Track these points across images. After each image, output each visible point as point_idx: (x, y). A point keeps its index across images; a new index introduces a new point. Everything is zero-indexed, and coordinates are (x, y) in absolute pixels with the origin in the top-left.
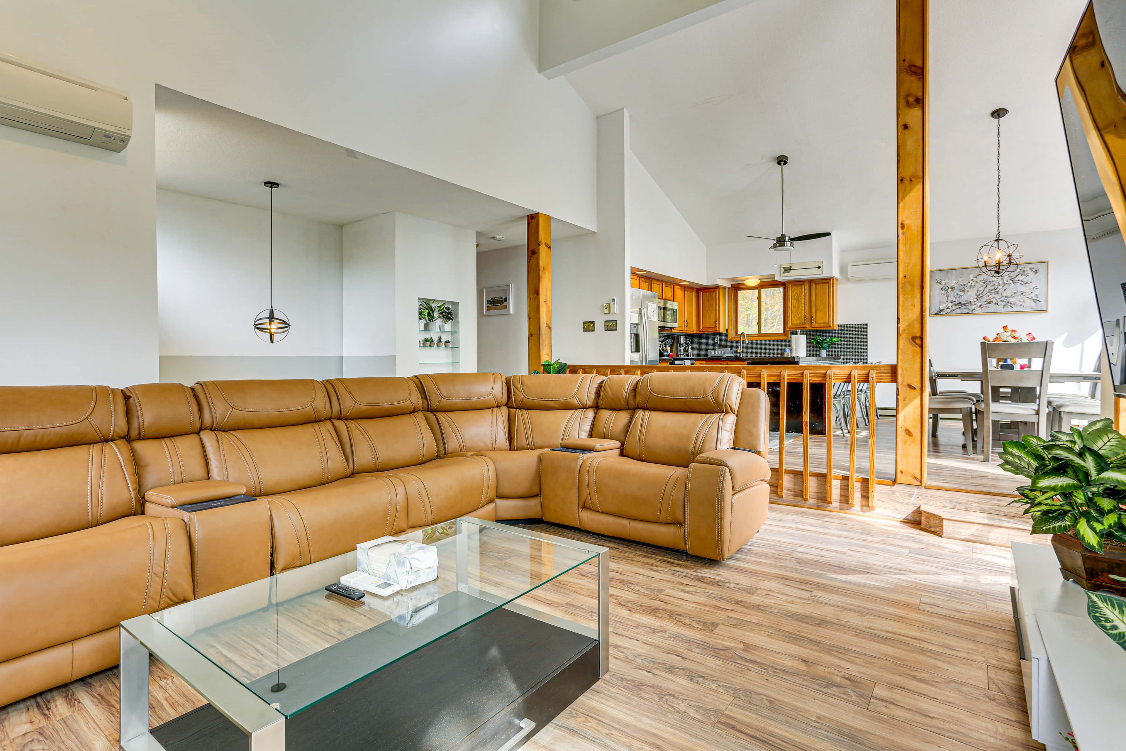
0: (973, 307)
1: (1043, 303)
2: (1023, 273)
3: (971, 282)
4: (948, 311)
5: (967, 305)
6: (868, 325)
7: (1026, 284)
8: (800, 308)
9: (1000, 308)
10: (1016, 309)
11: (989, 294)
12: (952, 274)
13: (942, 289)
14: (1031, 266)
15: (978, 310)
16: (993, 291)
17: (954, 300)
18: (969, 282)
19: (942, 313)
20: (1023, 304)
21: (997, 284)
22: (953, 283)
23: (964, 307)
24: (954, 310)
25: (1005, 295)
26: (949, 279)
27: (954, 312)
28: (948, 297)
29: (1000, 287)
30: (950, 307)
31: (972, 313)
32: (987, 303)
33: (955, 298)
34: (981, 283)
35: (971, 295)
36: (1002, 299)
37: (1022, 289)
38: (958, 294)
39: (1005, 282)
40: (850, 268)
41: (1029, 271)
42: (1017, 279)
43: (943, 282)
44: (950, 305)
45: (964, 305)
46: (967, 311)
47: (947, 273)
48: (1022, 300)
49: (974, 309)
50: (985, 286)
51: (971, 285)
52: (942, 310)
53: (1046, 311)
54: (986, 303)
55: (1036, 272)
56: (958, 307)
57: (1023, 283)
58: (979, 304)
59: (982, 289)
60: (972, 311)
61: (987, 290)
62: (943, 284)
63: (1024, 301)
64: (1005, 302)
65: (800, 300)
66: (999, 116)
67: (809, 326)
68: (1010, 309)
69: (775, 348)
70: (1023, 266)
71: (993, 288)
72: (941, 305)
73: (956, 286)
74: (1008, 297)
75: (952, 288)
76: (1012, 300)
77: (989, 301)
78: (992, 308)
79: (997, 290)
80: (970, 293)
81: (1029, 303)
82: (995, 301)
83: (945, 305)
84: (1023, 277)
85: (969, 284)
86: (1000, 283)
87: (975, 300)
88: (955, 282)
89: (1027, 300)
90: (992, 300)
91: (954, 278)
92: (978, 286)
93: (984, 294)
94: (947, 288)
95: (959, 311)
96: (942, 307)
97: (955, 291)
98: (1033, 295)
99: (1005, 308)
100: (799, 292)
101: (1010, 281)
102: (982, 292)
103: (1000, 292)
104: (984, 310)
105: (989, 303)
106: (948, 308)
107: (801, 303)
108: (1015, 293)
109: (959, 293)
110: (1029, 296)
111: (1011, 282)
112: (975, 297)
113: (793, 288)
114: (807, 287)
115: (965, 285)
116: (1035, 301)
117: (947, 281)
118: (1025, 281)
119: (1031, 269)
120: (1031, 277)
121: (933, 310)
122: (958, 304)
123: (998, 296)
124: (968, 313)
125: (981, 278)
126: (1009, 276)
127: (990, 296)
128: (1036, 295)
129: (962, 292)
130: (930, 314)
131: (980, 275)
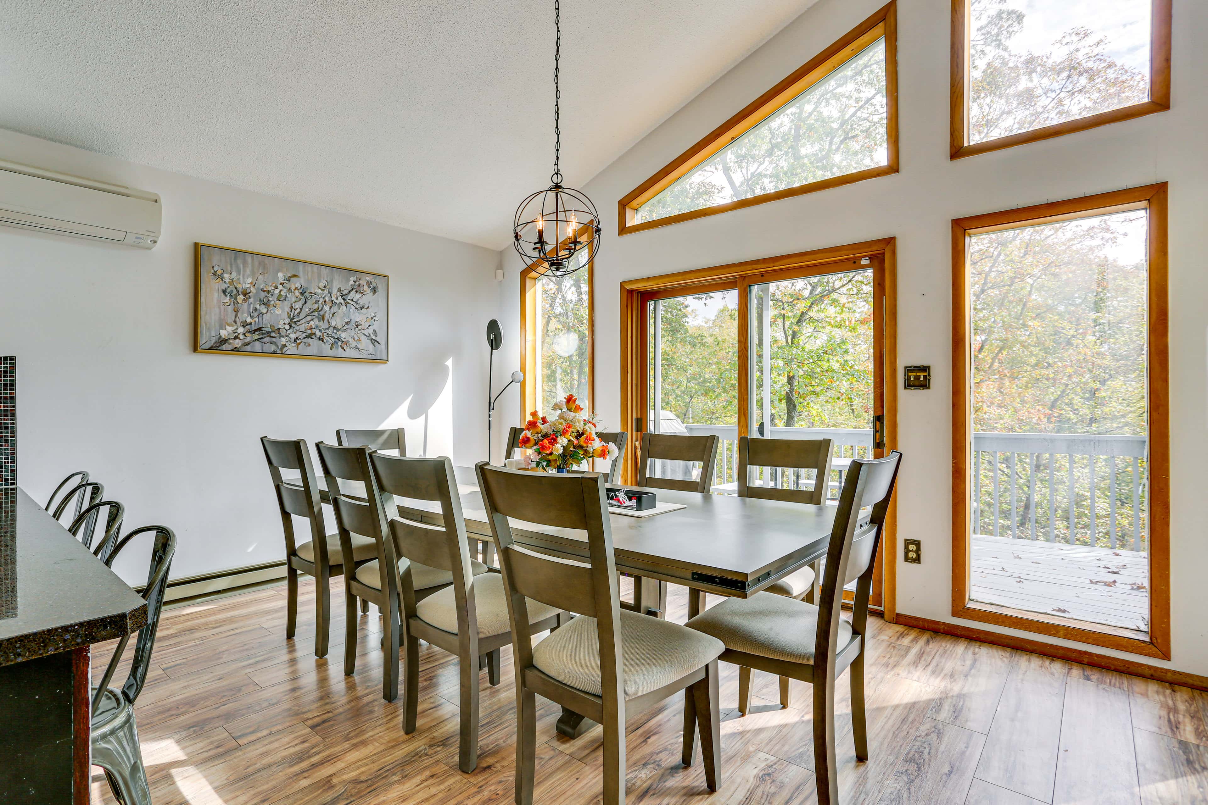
0: (283, 341)
1: (383, 346)
2: (357, 288)
3: (280, 287)
4: (237, 343)
5: (273, 334)
6: (18, 361)
7: (362, 308)
9: (326, 349)
10: (350, 353)
11: (309, 318)
12: (245, 263)
13: (224, 292)
14: (368, 278)
15: (291, 348)
16: (316, 314)
17: (249, 320)
18: (276, 288)
19: (224, 347)
20: (359, 346)
21: (321, 300)
22: (246, 283)
23: (267, 339)
24: (249, 344)
25: (333, 324)
26: (238, 271)
27: (248, 348)
28: (236, 311)
29: (327, 308)
30: (241, 337)
31: (279, 353)
32: (307, 337)
33: (252, 317)
34: (297, 293)
35: (278, 315)
36: (329, 332)
37: (357, 317)
38: (256, 309)
39: (334, 299)
41: (366, 287)
42: (349, 297)
43: (226, 276)
44: (241, 330)
45: (268, 334)
46: (273, 348)
47: (235, 258)
48: (357, 338)
49: (285, 346)
50: (303, 301)
51: (280, 295)
52: (224, 341)
53: (385, 361)
54: (304, 335)
55: (374, 291)
56: (256, 336)
57: (358, 307)
58: (293, 336)
59: (298, 305)
60: (281, 349)
61: (306, 309)
62: (227, 281)
63: (359, 340)
64: (334, 337)
68: (340, 352)
70: (359, 275)
71: (316, 306)
72: (222, 327)
73: (253, 290)
74: (338, 330)
75: (245, 294)
76: (343, 335)
77: (309, 332)
78: (314, 346)
79: (322, 313)
80: (278, 311)
81: (365, 343)
82: (318, 334)
83: (230, 329)
84: (358, 296)
85: (277, 292)
86: (327, 299)
87: (287, 327)
88: (250, 280)
89: (363, 338)
90: (314, 331)
91: (248, 272)
92: (292, 298)
93: (302, 315)
94: (235, 292)
95: (257, 346)
96: (224, 333)
97: (251, 300)
98: (371, 331)
99: (334, 349)
101: (340, 299)
102: (299, 313)
103: (327, 316)
104: (303, 349)
105: (310, 336)
106: (236, 338)
108: (347, 323)
109: (258, 307)
110: (366, 332)
111: (342, 301)
112: (287, 321)
115: (269, 292)
116: (374, 342)
117: (234, 274)
118: (361, 302)
119: (369, 283)
120: (368, 298)
121: (207, 338)
122: (255, 331)
123: (323, 325)
124: (274, 352)
125: (296, 283)
126: (339, 290)
127: (312, 323)
128: (375, 332)
129: (263, 306)
130: (195, 347)
131: (295, 276)
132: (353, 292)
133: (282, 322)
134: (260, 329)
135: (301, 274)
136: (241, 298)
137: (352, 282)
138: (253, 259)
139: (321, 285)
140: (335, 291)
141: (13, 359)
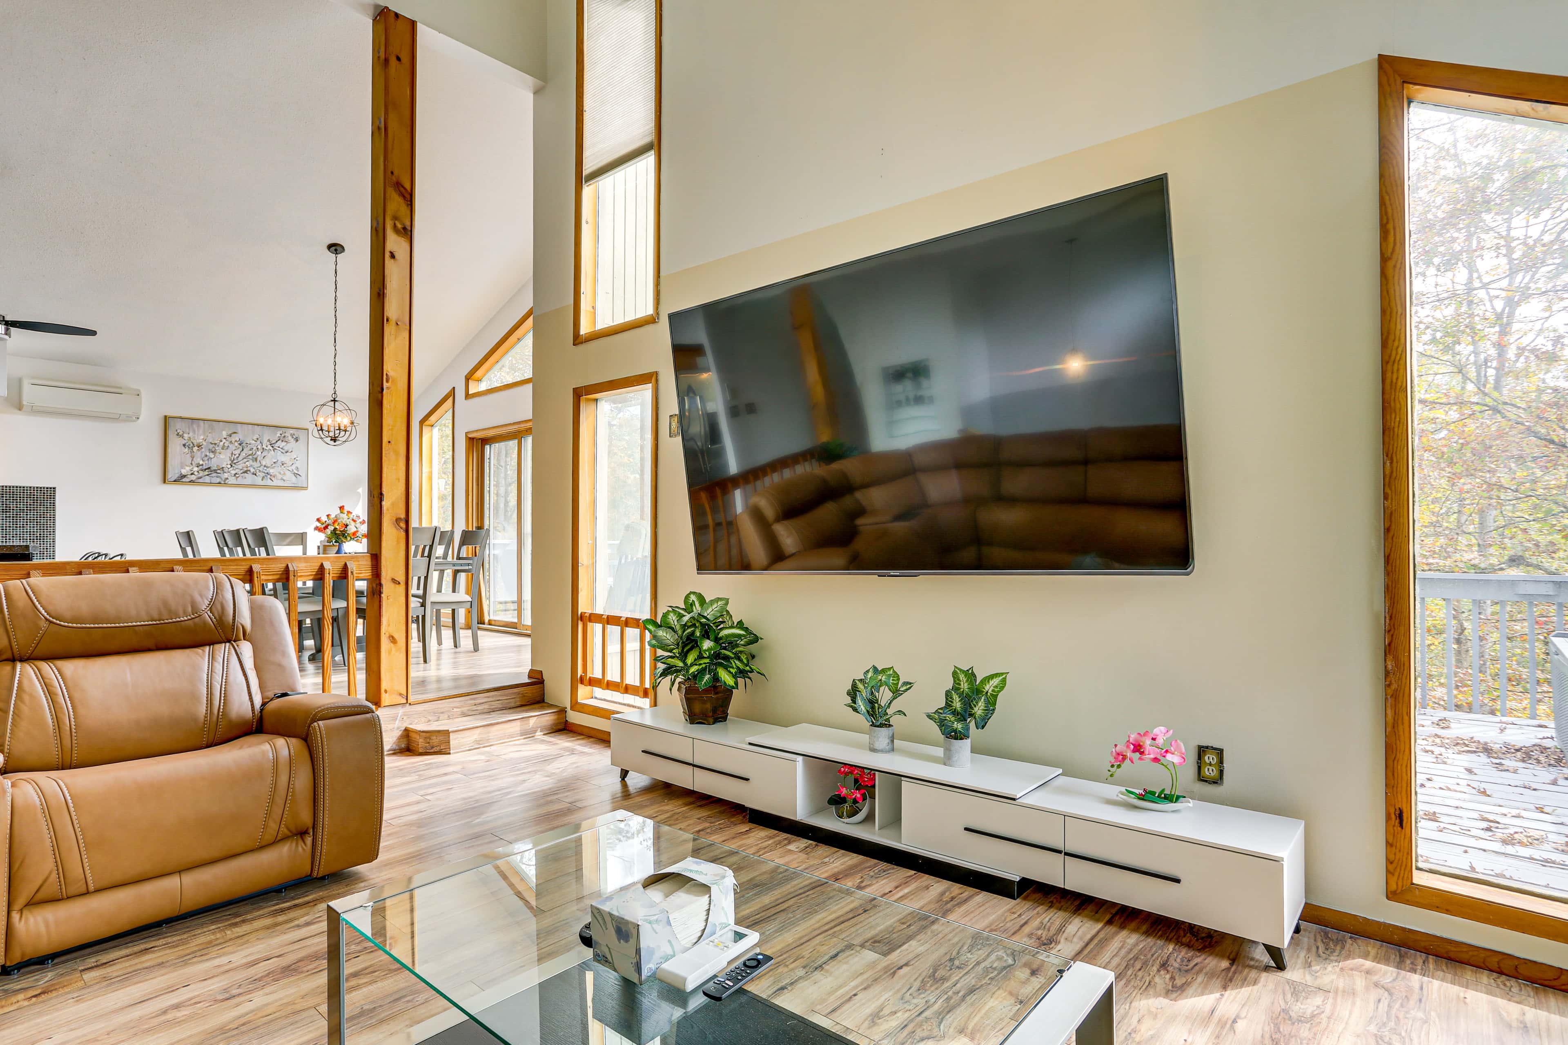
0: (226, 475)
1: (304, 478)
2: (283, 439)
3: (224, 441)
4: (193, 478)
5: (219, 471)
6: (57, 490)
7: (287, 452)
9: (258, 480)
10: (276, 482)
11: (245, 460)
12: (199, 426)
13: (184, 445)
14: (292, 431)
15: (232, 481)
16: (250, 457)
17: (201, 462)
18: (221, 441)
19: (184, 480)
20: (284, 478)
21: (255, 448)
22: (200, 439)
23: (215, 475)
24: (201, 478)
25: (264, 464)
26: (194, 432)
27: (200, 480)
28: (193, 458)
29: (259, 453)
30: (196, 473)
31: (223, 483)
32: (244, 472)
33: (203, 461)
34: (236, 444)
35: (222, 459)
36: (261, 469)
37: (283, 458)
38: (206, 456)
39: (264, 447)
40: (27, 387)
41: (290, 438)
42: (277, 444)
43: (186, 435)
44: (196, 469)
45: (215, 471)
46: (218, 480)
47: (192, 424)
48: (282, 473)
49: (227, 479)
50: (241, 449)
51: (224, 445)
52: (185, 476)
53: (306, 488)
54: (242, 471)
55: (297, 440)
56: (206, 473)
57: (283, 451)
58: (233, 472)
59: (237, 452)
60: (225, 481)
61: (243, 454)
62: (187, 438)
63: (284, 474)
64: (264, 473)
66: (336, 252)
68: (269, 483)
70: (284, 430)
71: (251, 452)
72: (182, 468)
73: (204, 443)
74: (267, 467)
75: (199, 446)
76: (271, 471)
77: (246, 469)
78: (249, 479)
79: (255, 456)
80: (222, 456)
81: (289, 476)
82: (252, 470)
83: (188, 468)
84: (284, 444)
85: (222, 444)
86: (259, 447)
87: (229, 466)
88: (202, 437)
89: (288, 473)
90: (249, 469)
91: (201, 431)
92: (232, 447)
93: (240, 459)
94: (192, 445)
95: (207, 479)
96: (184, 472)
97: (203, 450)
98: (294, 467)
99: (264, 480)
101: (269, 447)
102: (238, 457)
103: (259, 459)
104: (240, 481)
105: (246, 472)
106: (192, 474)
108: (275, 463)
109: (208, 454)
110: (290, 468)
111: (271, 448)
112: (229, 462)
115: (215, 444)
116: (296, 475)
117: (191, 435)
118: (286, 448)
119: (292, 435)
120: (292, 445)
121: (172, 475)
122: (206, 469)
123: (256, 465)
124: (219, 483)
125: (235, 438)
126: (269, 441)
127: (247, 463)
128: (297, 468)
129: (211, 454)
130: (164, 481)
131: (235, 433)
132: (280, 441)
133: (226, 463)
134: (209, 468)
135: (239, 431)
136: (195, 449)
137: (279, 435)
138: (204, 423)
139: (255, 438)
140: (265, 441)
141: (54, 489)
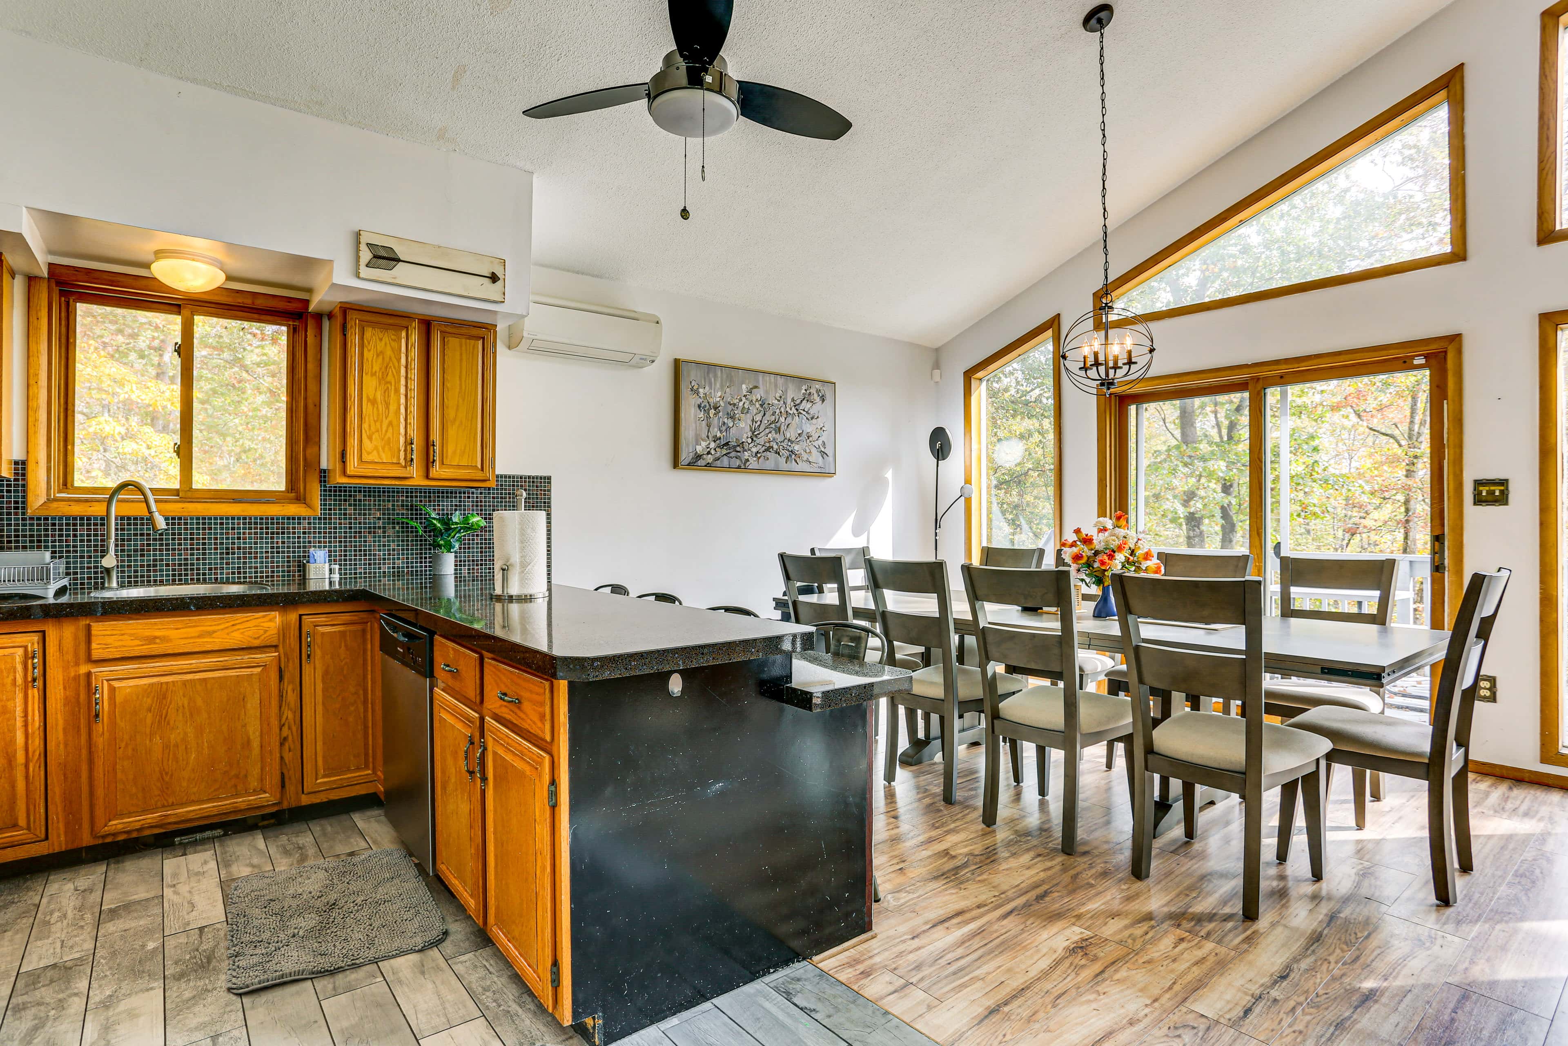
0: (746, 455)
1: (831, 459)
2: (807, 398)
3: (744, 399)
4: (710, 459)
5: (738, 449)
6: (552, 481)
7: (812, 418)
8: (393, 407)
9: (782, 463)
10: (802, 466)
11: (767, 431)
12: (715, 376)
13: (699, 406)
14: (818, 386)
15: (753, 463)
16: (773, 426)
17: (719, 435)
18: (741, 400)
19: (699, 463)
20: (810, 459)
21: (778, 411)
22: (716, 397)
23: (733, 454)
24: (719, 459)
25: (788, 436)
26: (710, 385)
27: (718, 463)
28: (709, 426)
29: (782, 419)
30: (713, 452)
31: (743, 468)
32: (766, 451)
33: (721, 431)
34: (758, 405)
35: (742, 429)
36: (784, 444)
37: (809, 428)
38: (724, 423)
39: (788, 409)
41: (816, 395)
42: (801, 407)
43: (701, 390)
44: (713, 445)
45: (734, 448)
46: (738, 462)
47: (708, 373)
48: (808, 451)
49: (747, 460)
50: (762, 413)
51: (744, 407)
52: (699, 457)
53: (833, 474)
54: (764, 448)
55: (823, 399)
56: (724, 452)
57: (809, 417)
58: (754, 450)
59: (758, 418)
60: (745, 464)
61: (765, 421)
62: (702, 395)
63: (810, 452)
64: (788, 450)
65: (390, 378)
67: (422, 472)
68: (793, 466)
69: (264, 546)
70: (809, 383)
71: (773, 418)
72: (698, 443)
73: (722, 404)
74: (792, 442)
75: (716, 408)
76: (796, 447)
77: (768, 445)
78: (772, 460)
79: (778, 425)
80: (742, 425)
81: (815, 456)
82: (775, 447)
83: (704, 444)
84: (809, 405)
85: (741, 404)
86: (782, 410)
87: (750, 440)
88: (719, 394)
89: (814, 450)
90: (772, 444)
91: (718, 385)
92: (753, 410)
93: (761, 429)
94: (708, 407)
95: (725, 461)
96: (699, 449)
97: (721, 414)
98: (820, 442)
99: (788, 463)
100: (389, 352)
101: (794, 410)
102: (759, 426)
103: (782, 428)
104: (763, 464)
105: (768, 450)
106: (709, 453)
107: (397, 391)
108: (799, 434)
109: (726, 420)
110: (816, 444)
111: (795, 412)
112: (750, 434)
113: (369, 332)
114: (415, 337)
115: (734, 405)
116: (823, 454)
117: (707, 388)
118: (812, 412)
119: (818, 391)
120: (817, 408)
121: (685, 456)
122: (724, 445)
123: (780, 438)
124: (739, 467)
125: (757, 395)
126: (793, 400)
127: (770, 435)
128: (824, 443)
129: (730, 420)
130: (676, 463)
131: (756, 387)
132: (805, 401)
133: (745, 437)
134: (727, 444)
135: (761, 385)
136: (712, 411)
137: (803, 391)
138: (722, 372)
139: (778, 395)
140: (789, 401)
141: (549, 478)
